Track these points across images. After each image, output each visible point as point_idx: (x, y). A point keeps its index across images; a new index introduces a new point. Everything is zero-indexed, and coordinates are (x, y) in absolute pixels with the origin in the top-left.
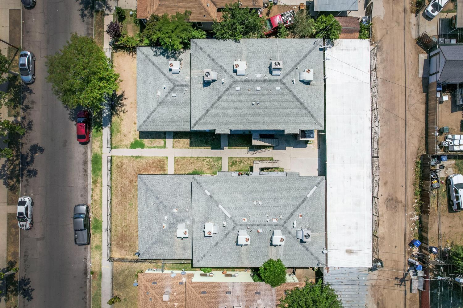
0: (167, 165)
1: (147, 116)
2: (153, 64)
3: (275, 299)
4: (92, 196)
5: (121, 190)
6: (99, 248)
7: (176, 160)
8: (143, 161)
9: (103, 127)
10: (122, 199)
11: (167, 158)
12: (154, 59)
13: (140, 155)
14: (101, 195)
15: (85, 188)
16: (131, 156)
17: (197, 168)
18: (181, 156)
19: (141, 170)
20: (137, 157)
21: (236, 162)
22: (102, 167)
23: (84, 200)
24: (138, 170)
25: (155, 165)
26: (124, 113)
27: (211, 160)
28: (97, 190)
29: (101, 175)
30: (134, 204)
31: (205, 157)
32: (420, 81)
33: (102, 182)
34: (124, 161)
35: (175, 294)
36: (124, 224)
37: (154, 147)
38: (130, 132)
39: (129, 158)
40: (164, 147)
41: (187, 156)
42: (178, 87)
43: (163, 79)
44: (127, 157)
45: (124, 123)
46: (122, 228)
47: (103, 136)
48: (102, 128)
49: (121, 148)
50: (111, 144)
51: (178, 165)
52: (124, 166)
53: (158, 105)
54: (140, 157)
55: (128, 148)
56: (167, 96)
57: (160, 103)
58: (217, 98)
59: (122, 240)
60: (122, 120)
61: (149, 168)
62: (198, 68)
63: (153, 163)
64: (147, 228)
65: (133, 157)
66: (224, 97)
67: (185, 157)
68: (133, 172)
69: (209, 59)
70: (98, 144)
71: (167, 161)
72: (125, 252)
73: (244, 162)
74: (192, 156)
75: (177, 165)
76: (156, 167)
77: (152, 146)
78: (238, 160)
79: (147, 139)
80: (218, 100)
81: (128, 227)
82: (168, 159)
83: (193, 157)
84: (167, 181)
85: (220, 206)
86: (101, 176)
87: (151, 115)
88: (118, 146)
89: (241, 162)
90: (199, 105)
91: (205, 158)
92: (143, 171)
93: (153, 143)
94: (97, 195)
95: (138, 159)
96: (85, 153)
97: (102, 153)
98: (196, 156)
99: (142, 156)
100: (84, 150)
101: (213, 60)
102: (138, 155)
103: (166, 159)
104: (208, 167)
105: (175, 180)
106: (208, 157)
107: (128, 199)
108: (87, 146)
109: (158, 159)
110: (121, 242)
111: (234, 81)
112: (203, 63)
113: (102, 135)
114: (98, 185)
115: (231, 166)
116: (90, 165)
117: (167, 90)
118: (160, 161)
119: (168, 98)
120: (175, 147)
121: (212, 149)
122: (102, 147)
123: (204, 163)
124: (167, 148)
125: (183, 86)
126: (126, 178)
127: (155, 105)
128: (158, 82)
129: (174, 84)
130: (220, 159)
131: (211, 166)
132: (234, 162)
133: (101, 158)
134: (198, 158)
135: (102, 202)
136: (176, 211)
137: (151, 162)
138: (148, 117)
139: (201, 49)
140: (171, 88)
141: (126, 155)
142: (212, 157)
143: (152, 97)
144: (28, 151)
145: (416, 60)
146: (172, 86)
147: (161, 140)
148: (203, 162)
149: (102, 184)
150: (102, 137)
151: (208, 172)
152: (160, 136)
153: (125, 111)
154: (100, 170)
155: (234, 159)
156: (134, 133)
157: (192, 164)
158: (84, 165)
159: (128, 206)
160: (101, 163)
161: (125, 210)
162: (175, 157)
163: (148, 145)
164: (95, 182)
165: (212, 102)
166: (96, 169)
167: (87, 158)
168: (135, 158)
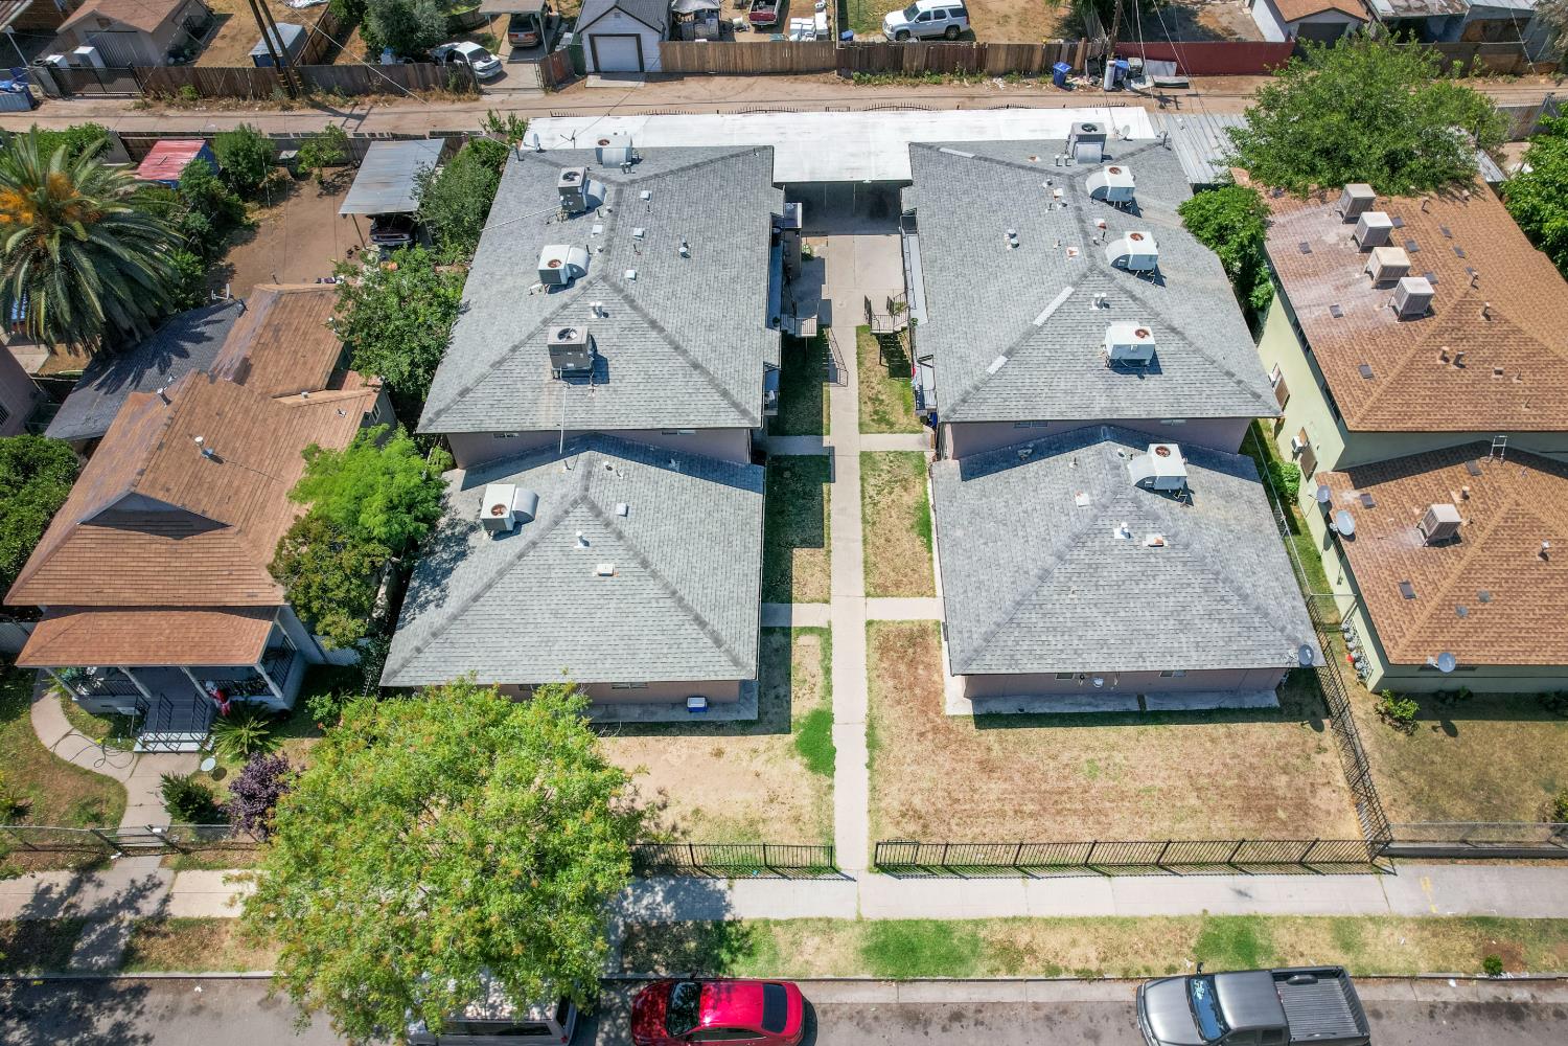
0: (901, 622)
2: (476, 598)
4: (1086, 977)
5: (1031, 815)
6: (1345, 931)
7: (877, 590)
8: (890, 715)
9: (728, 917)
10: (1075, 811)
11: (869, 623)
12: (452, 605)
13: (863, 729)
14: (1071, 921)
15: (1048, 1018)
16: (866, 773)
17: (907, 523)
18: (862, 576)
19: (929, 726)
20: (872, 743)
21: (876, 412)
22: (927, 920)
23: (1113, 1024)
24: (930, 736)
25: (902, 668)
26: (665, 806)
27: (872, 481)
28: (1052, 942)
29: (968, 922)
30: (1091, 755)
31: (863, 498)
32: (651, 86)
33: (1006, 920)
34: (893, 801)
35: (1417, 511)
36: (1193, 801)
37: (828, 671)
38: (757, 775)
39: (879, 781)
40: (824, 633)
41: (861, 556)
42: (592, 490)
43: (551, 554)
44: (873, 789)
45: (711, 807)
46: (1214, 811)
47: (773, 916)
48: (730, 924)
49: (830, 818)
50: (815, 871)
51: (897, 585)
52: (917, 802)
53: (654, 575)
54: (871, 727)
55: (831, 787)
56: (620, 536)
57: (645, 564)
58: (654, 334)
59: (1271, 809)
60: (697, 812)
61: (918, 691)
62: (535, 402)
63: (896, 675)
64: (1184, 626)
65: (872, 759)
67: (866, 562)
68: (940, 759)
69: (505, 366)
70: (812, 942)
71: (885, 623)
72: (1324, 792)
73: (874, 391)
74: (861, 538)
75: (898, 587)
76: (912, 664)
77: (820, 680)
78: (869, 408)
79: (789, 702)
81: (1203, 781)
82: (876, 619)
83: (864, 536)
85: (1039, 321)
86: (977, 923)
87: (687, 609)
88: (821, 834)
89: (875, 400)
90: (671, 398)
91: (868, 500)
92: (931, 715)
93: (808, 678)
94: (1074, 943)
95: (881, 734)
96: (859, 1017)
97: (860, 921)
98: (860, 526)
99: (866, 721)
100: (845, 1028)
101: (514, 349)
102: (864, 740)
103: (876, 626)
104: (898, 490)
106: (863, 492)
107: (1071, 784)
108: (825, 1013)
109: (877, 656)
110: (1281, 814)
111: (605, 278)
112: (519, 386)
113: (766, 922)
114: (1023, 939)
115: (891, 425)
116: (924, 994)
117: (595, 533)
118: (884, 649)
119: (628, 531)
120: (826, 597)
121: (830, 478)
122: (829, 921)
123: (884, 501)
124: (829, 623)
125: (590, 472)
126: (974, 791)
127: (652, 588)
128: (556, 573)
129: (575, 503)
130: (866, 458)
131: (896, 482)
132: (876, 417)
133: (885, 922)
134: (864, 520)
135: (1110, 919)
136: (1085, 495)
137: (891, 683)
138: (701, 622)
139: (464, 393)
140: (589, 515)
141: (865, 795)
142: (862, 479)
143: (612, 605)
145: (599, 91)
146: (582, 511)
147: (794, 647)
148: (880, 506)
149: (1014, 919)
150: (778, 923)
151: (919, 489)
152: (777, 650)
153: (659, 800)
154: (943, 929)
155: (866, 418)
156: (764, 757)
157: (893, 538)
158: (927, 1023)
159: (1102, 782)
160: (908, 923)
161: (1123, 796)
162: (868, 595)
163: (817, 699)
164: (1010, 956)
165: (667, 348)
166: (943, 951)
167: (886, 1006)
168: (877, 752)
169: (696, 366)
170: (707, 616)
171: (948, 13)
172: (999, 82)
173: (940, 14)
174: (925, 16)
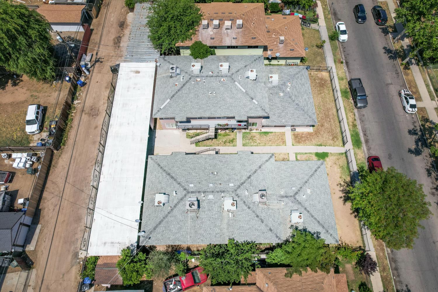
0: (292, 139)
1: (318, 172)
2: (319, 222)
3: (200, 35)
4: (355, 115)
5: (330, 119)
6: (341, 79)
7: (284, 143)
8: (314, 142)
9: (357, 171)
10: (328, 113)
11: (293, 145)
12: (319, 229)
13: (318, 147)
15: (362, 121)
16: (327, 147)
17: (265, 137)
18: (280, 147)
19: (315, 135)
20: (321, 145)
21: (229, 142)
22: (351, 138)
23: (361, 112)
24: (317, 135)
25: (303, 139)
26: (340, 184)
27: (252, 144)
28: (351, 120)
29: (350, 132)
30: (317, 108)
32: (42, 221)
33: (349, 126)
34: (332, 142)
35: (275, 43)
36: (323, 94)
37: (306, 153)
38: (331, 167)
39: (328, 144)
40: (296, 154)
41: (275, 147)
42: (291, 195)
43: (307, 204)
44: (330, 146)
45: (339, 175)
46: (324, 92)
47: (356, 164)
48: (358, 171)
49: (336, 153)
50: (347, 156)
51: (282, 139)
52: (331, 138)
53: (308, 180)
54: (318, 145)
55: (330, 153)
56: (301, 188)
57: (306, 182)
58: (252, 178)
59: (322, 84)
60: (340, 178)
61: (308, 136)
62: (272, 209)
63: (305, 140)
64: (303, 85)
65: (324, 146)
66: (244, 178)
67: (277, 146)
68: (322, 133)
69: (263, 218)
70: (359, 157)
71: (292, 142)
72: (318, 75)
73: (222, 142)
74: (270, 147)
76: (302, 137)
77: (308, 155)
78: (228, 144)
80: (250, 175)
81: (319, 92)
84: (290, 119)
85: (244, 91)
86: (350, 130)
87: (314, 173)
88: (339, 155)
89: (225, 143)
90: (269, 174)
91: (258, 145)
92: (313, 134)
93: (308, 157)
94: (350, 116)
95: (319, 143)
96: (369, 149)
97: (354, 149)
99: (316, 147)
100: (371, 151)
101: (257, 216)
102: (320, 147)
104: (255, 138)
105: (284, 120)
106: (256, 146)
107: (323, 112)
108: (369, 155)
109: (301, 144)
110: (323, 82)
111: (236, 191)
112: (268, 214)
113: (357, 165)
114: (351, 124)
115: (234, 139)
116: (362, 139)
117: (301, 193)
118: (299, 142)
119: (299, 186)
120: (287, 154)
122: (355, 154)
123: (258, 141)
124: (294, 153)
125: (285, 196)
126: (327, 128)
127: (311, 181)
128: (311, 202)
129: (295, 199)
130: (244, 145)
131: (252, 139)
132: (231, 142)
133: (353, 145)
134: (265, 146)
135: (345, 110)
136: (280, 94)
137: (307, 141)
138: (316, 171)
139: (271, 230)
140: (298, 195)
141: (331, 147)
142: (252, 146)
143: (315, 189)
144: (423, 150)
145: (39, 243)
146: (297, 197)
148: (260, 142)
149: (348, 125)
150: (357, 163)
151: (254, 134)
153: (339, 185)
154: (352, 136)
155: (232, 145)
156: (327, 165)
157: (269, 140)
158: (367, 139)
159: (322, 107)
160: (352, 141)
161: (324, 105)
162: (286, 145)
163: (313, 155)
164: (354, 126)
165: (256, 174)
166: (356, 136)
167: (366, 145)
168: (322, 144)
169: (260, 167)
170: (314, 169)
171: (38, 110)
172: (76, 102)
173: (38, 113)
174: (37, 117)
